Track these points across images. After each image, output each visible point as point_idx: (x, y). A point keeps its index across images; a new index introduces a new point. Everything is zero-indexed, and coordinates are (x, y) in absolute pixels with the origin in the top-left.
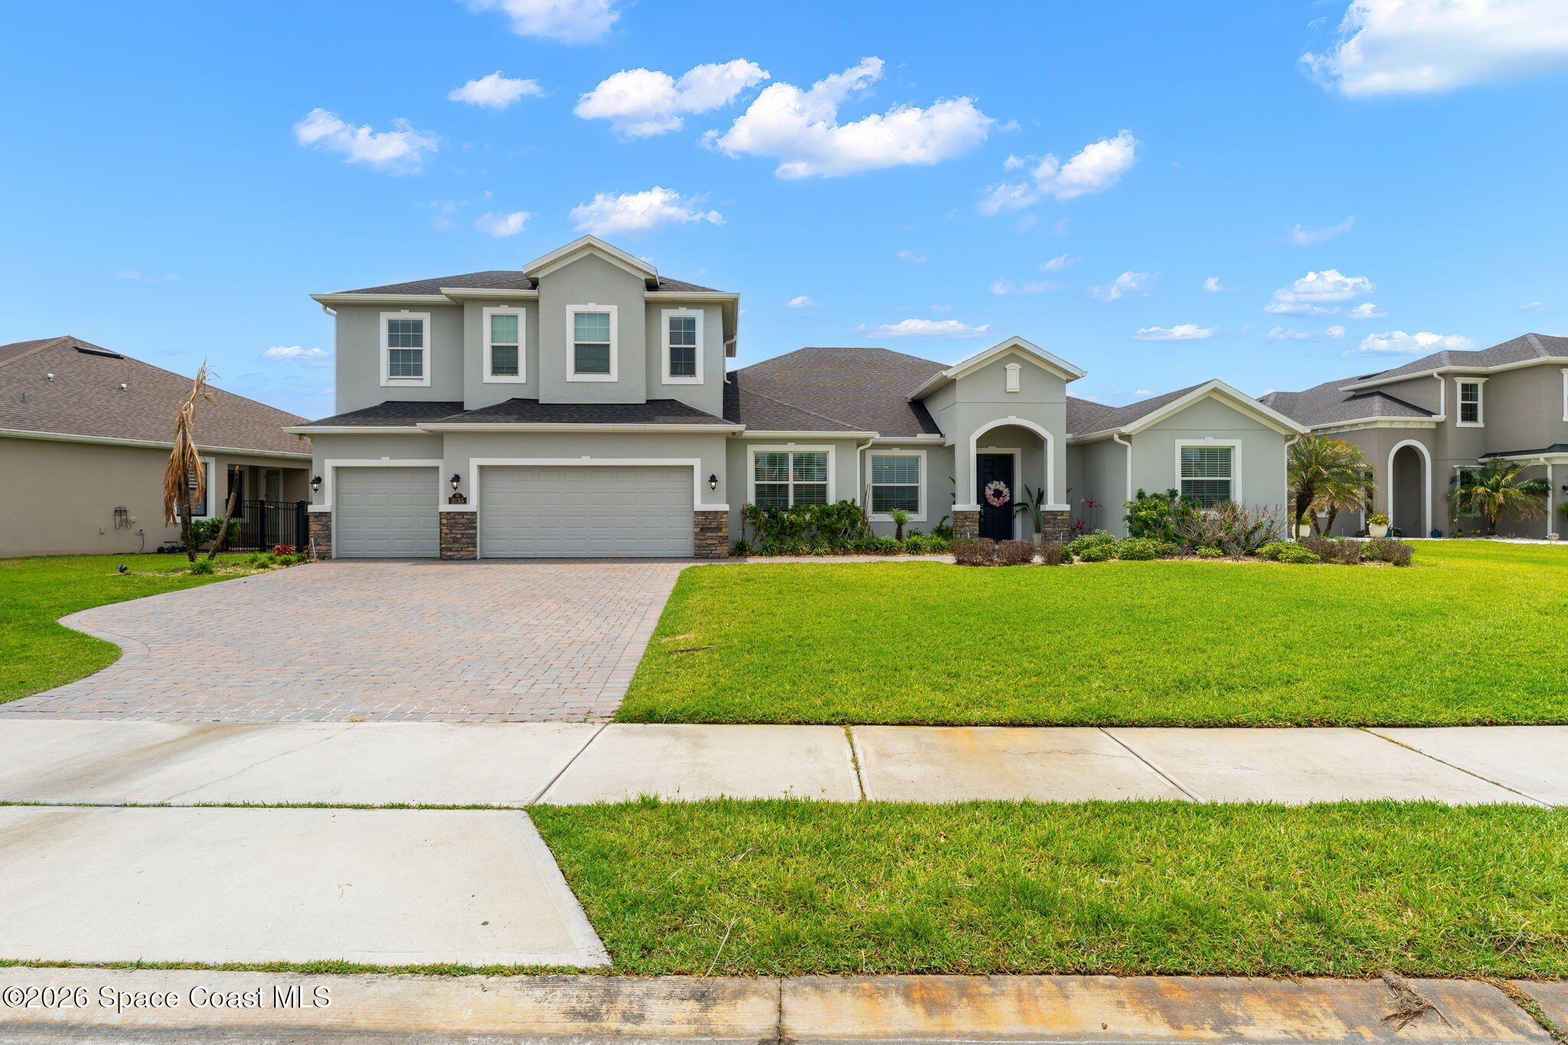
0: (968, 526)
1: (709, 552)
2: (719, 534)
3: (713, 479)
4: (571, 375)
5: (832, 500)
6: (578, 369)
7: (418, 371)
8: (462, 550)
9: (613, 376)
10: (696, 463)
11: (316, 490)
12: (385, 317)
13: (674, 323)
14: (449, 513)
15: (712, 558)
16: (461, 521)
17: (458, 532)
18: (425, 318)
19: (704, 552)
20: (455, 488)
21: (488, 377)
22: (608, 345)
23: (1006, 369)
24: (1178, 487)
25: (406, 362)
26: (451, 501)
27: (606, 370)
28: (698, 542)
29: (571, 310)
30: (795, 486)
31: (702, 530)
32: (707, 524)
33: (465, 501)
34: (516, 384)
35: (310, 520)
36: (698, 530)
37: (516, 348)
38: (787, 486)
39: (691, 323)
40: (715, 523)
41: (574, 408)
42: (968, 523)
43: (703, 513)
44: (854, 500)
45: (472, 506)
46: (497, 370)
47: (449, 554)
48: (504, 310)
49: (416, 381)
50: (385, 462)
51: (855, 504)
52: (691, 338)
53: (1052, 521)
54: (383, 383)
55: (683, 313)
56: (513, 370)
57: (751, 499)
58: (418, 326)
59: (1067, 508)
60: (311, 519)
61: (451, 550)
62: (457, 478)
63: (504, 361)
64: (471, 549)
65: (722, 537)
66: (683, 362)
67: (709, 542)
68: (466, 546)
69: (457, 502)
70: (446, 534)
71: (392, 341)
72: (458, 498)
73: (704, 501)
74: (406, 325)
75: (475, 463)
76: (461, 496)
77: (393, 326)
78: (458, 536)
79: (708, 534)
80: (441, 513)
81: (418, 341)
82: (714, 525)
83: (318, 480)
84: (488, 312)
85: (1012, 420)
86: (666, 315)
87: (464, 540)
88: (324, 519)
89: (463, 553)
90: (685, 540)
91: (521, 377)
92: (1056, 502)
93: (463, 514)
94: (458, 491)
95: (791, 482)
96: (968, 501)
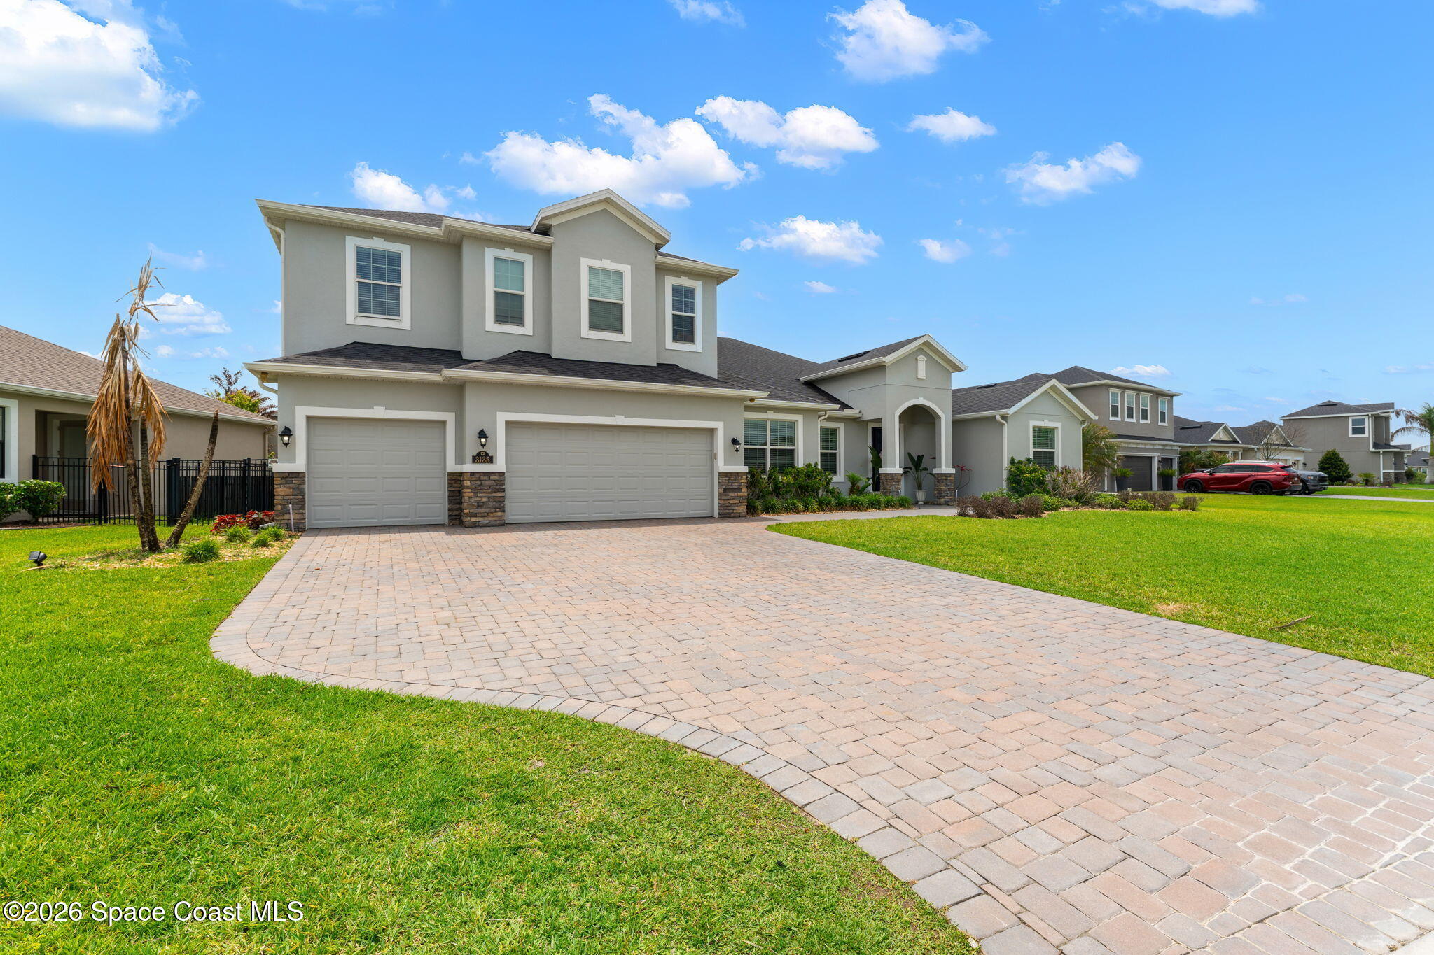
1: (731, 511)
2: (739, 494)
3: (735, 441)
4: (585, 332)
5: (802, 463)
6: (593, 326)
7: (395, 311)
8: (488, 516)
9: (627, 336)
10: (719, 426)
11: (286, 444)
12: (352, 244)
13: (677, 291)
14: (472, 474)
15: (734, 517)
16: (488, 483)
17: (484, 495)
18: (405, 251)
19: (728, 511)
20: (483, 446)
21: (490, 324)
22: (621, 305)
23: (917, 360)
24: (1031, 456)
25: (378, 298)
26: (474, 460)
27: (619, 329)
28: (722, 502)
29: (586, 263)
30: (771, 450)
31: (725, 490)
32: (729, 484)
33: (491, 460)
34: (525, 334)
35: (275, 482)
36: (721, 491)
37: (521, 296)
38: (764, 450)
39: (690, 293)
40: (736, 484)
41: (591, 365)
43: (726, 474)
44: (816, 464)
45: (499, 466)
46: (500, 318)
47: (473, 520)
48: (509, 254)
49: (392, 321)
50: (379, 412)
51: (812, 467)
52: (691, 307)
53: (943, 480)
54: (350, 319)
55: (684, 282)
56: (519, 320)
58: (395, 259)
59: (953, 471)
60: (277, 481)
61: (475, 516)
62: (483, 434)
63: (509, 309)
64: (499, 514)
65: (741, 497)
66: (684, 330)
67: (731, 501)
68: (492, 511)
69: (482, 462)
70: (470, 497)
71: (361, 271)
72: (483, 457)
73: (726, 463)
74: (379, 256)
75: (502, 417)
76: (487, 454)
77: (362, 254)
78: (484, 500)
79: (730, 494)
80: (459, 474)
81: (396, 276)
82: (734, 486)
83: (287, 432)
84: (491, 254)
85: (921, 401)
86: (670, 282)
87: (491, 504)
88: (296, 481)
89: (490, 519)
90: (705, 501)
91: (527, 329)
92: (946, 467)
93: (489, 474)
94: (485, 449)
95: (768, 447)
96: (894, 466)
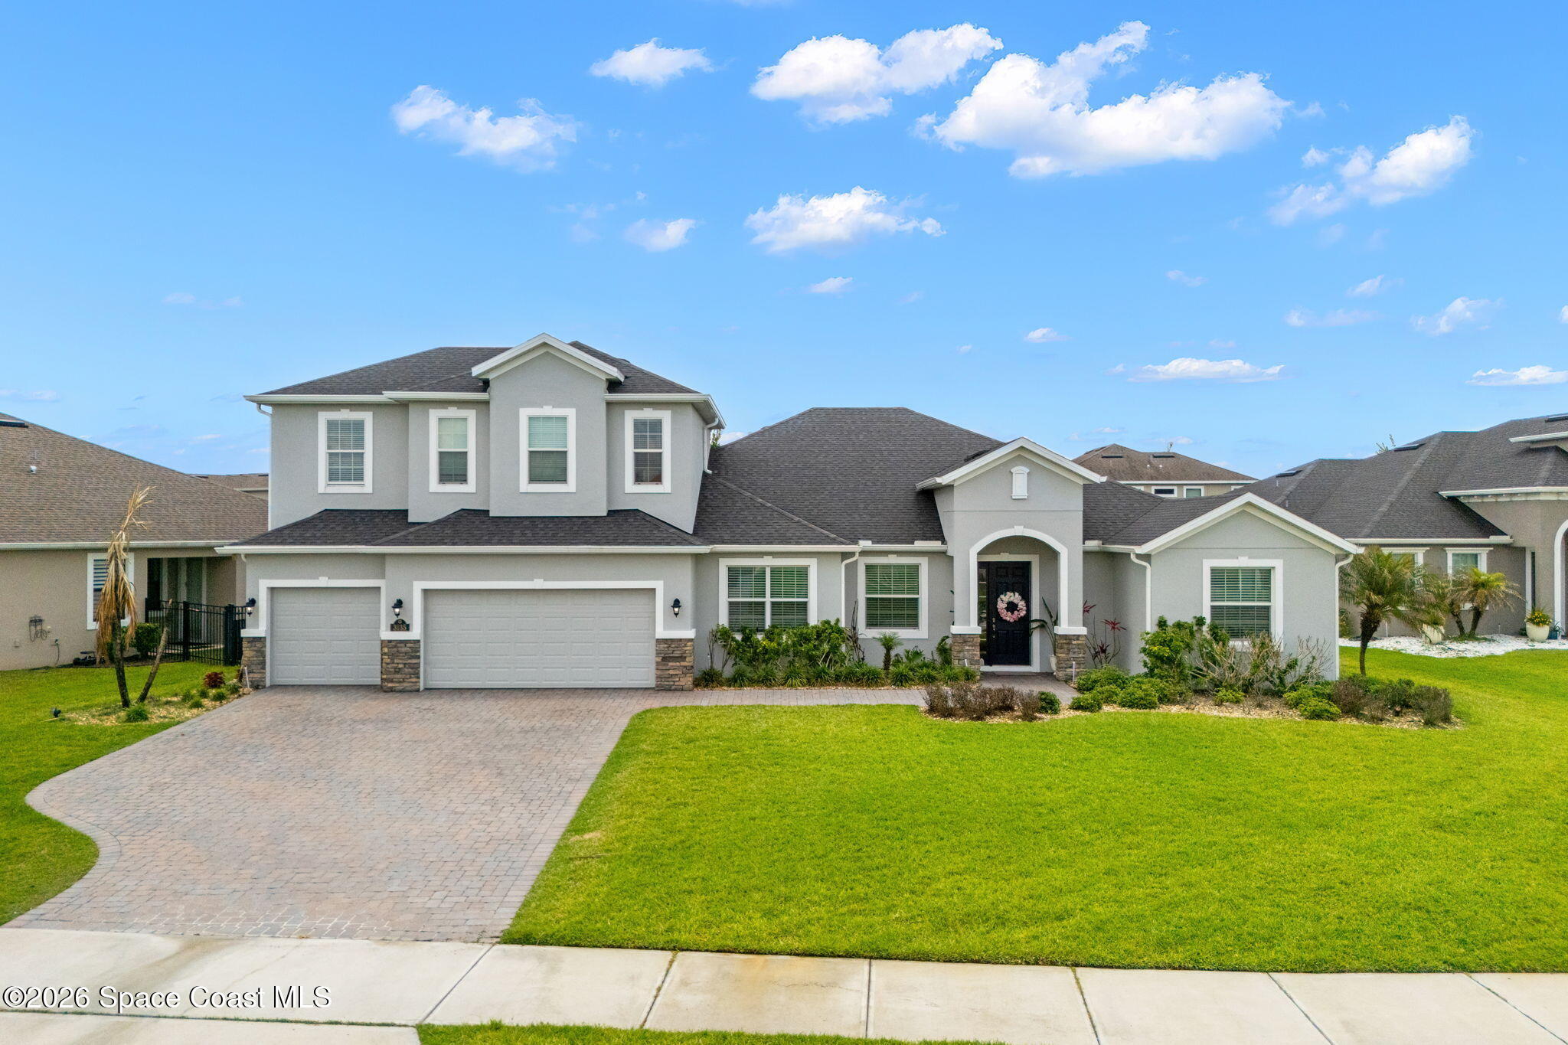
0: (968, 651)
1: (672, 683)
2: (683, 664)
3: (677, 603)
4: (524, 485)
5: (813, 620)
6: (533, 478)
7: (359, 476)
8: (404, 681)
9: (571, 486)
10: (659, 585)
11: (250, 614)
12: (324, 417)
13: (639, 425)
14: (390, 641)
15: (676, 690)
16: (404, 650)
17: (401, 661)
18: (367, 417)
19: (667, 683)
20: (397, 615)
21: (434, 485)
22: (566, 452)
23: (1012, 473)
24: (1207, 615)
25: (345, 468)
26: (393, 628)
27: (563, 479)
28: (659, 673)
29: (525, 413)
30: (773, 603)
31: (664, 659)
32: (669, 652)
33: (407, 628)
34: (465, 493)
35: (243, 646)
36: (660, 659)
37: (465, 453)
38: (763, 604)
39: (657, 425)
40: (678, 652)
41: (526, 523)
42: (967, 648)
43: (665, 641)
44: (838, 620)
45: (415, 633)
46: (445, 477)
47: (390, 685)
48: (452, 412)
49: (356, 487)
50: (323, 582)
51: (839, 624)
52: (657, 442)
53: (1066, 646)
54: (321, 489)
55: (648, 414)
56: (462, 478)
57: (724, 620)
58: (359, 426)
59: (1083, 631)
60: (245, 644)
61: (392, 682)
62: (399, 604)
63: (453, 468)
64: (414, 680)
65: (685, 667)
66: (648, 469)
67: (671, 672)
68: (408, 676)
69: (399, 629)
70: (388, 664)
71: (331, 442)
72: (401, 625)
73: (666, 627)
74: (346, 425)
75: (418, 586)
76: (403, 622)
77: (332, 425)
78: (401, 666)
79: (671, 664)
80: (382, 641)
81: (360, 442)
82: (677, 654)
83: (252, 603)
84: (434, 414)
85: (1019, 531)
86: (630, 416)
87: (406, 670)
88: (258, 645)
89: (405, 684)
90: (646, 669)
91: (470, 487)
92: (1071, 624)
93: (405, 642)
94: (400, 617)
95: (768, 600)
96: (968, 622)
